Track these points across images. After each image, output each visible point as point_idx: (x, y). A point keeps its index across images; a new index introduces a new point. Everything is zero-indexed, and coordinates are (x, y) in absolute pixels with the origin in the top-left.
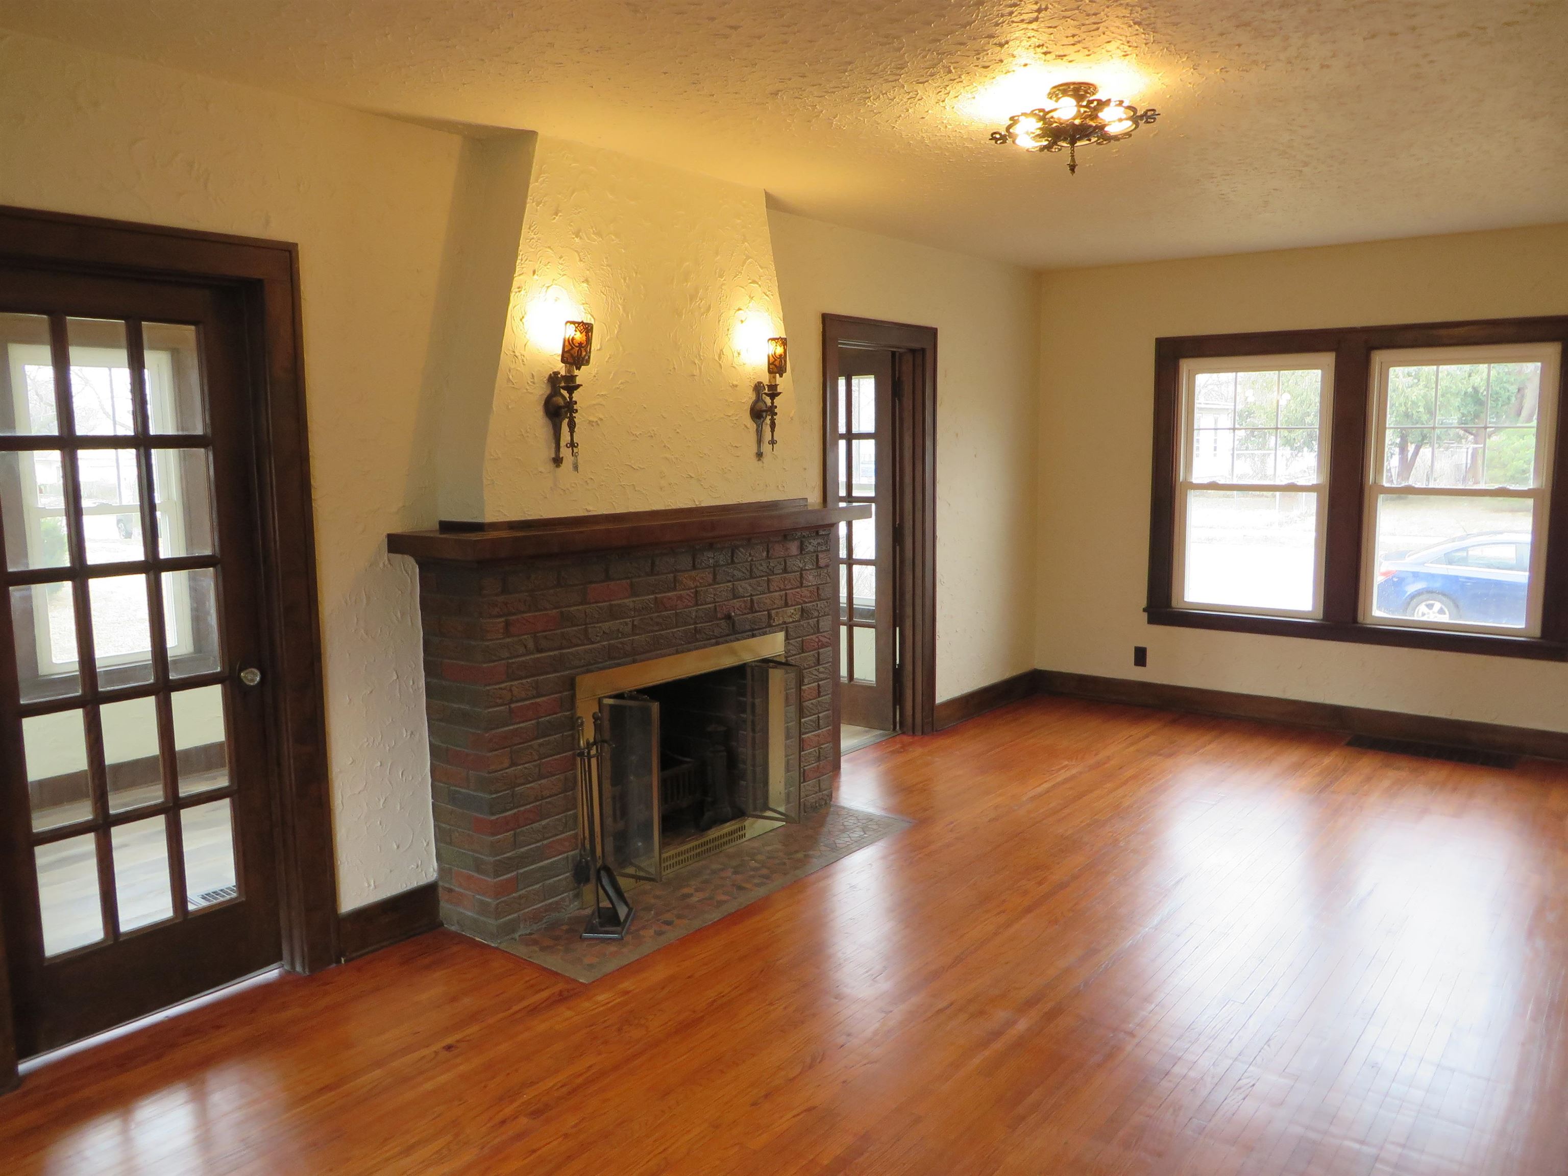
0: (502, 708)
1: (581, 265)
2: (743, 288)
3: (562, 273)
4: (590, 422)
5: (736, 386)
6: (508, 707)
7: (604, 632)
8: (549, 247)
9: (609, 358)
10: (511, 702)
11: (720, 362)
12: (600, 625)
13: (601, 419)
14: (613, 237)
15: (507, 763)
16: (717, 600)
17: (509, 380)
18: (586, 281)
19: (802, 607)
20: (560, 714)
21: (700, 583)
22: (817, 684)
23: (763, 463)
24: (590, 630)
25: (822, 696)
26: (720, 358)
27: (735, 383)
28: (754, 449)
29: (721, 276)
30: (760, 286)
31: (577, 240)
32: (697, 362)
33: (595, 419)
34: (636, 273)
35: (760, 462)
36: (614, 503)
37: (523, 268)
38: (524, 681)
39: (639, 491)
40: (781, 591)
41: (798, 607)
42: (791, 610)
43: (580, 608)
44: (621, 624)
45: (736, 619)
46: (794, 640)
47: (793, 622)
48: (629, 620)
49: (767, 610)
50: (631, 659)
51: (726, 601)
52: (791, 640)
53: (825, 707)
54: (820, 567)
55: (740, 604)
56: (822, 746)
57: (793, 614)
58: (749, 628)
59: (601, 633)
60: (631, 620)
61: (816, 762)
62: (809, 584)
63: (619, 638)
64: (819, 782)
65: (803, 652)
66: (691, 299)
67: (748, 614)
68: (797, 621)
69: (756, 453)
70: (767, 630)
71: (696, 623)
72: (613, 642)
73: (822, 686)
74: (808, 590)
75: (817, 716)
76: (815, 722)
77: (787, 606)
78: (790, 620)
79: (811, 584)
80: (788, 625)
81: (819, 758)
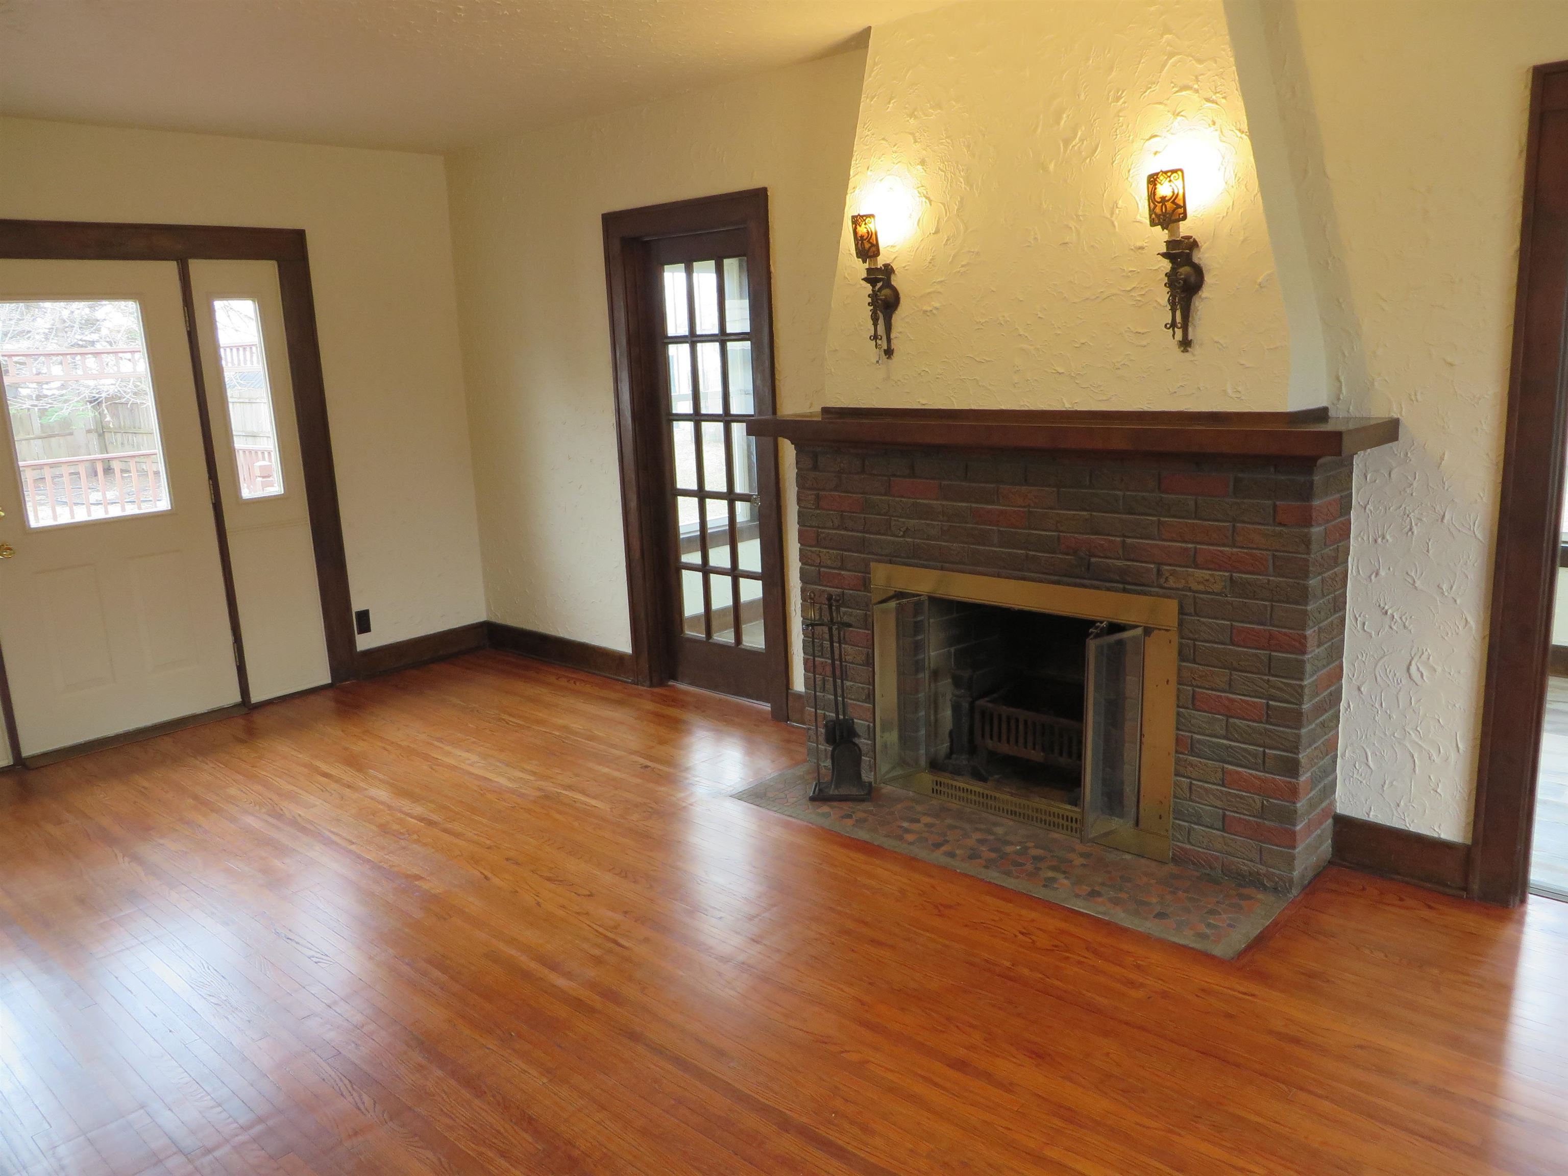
1: (918, 145)
2: (1160, 103)
3: (896, 162)
4: (925, 312)
5: (1142, 248)
6: (818, 569)
7: (907, 528)
8: (883, 139)
9: (947, 240)
10: (820, 566)
11: (1113, 219)
12: (903, 520)
13: (937, 309)
14: (954, 103)
16: (1061, 529)
17: (845, 278)
18: (923, 162)
19: (1231, 575)
20: (863, 593)
21: (1035, 503)
22: (1265, 701)
24: (893, 523)
26: (1112, 214)
27: (1139, 244)
28: (1178, 336)
29: (1118, 99)
30: (1197, 91)
31: (912, 121)
32: (1072, 224)
33: (929, 309)
34: (984, 135)
35: (1186, 354)
36: (952, 398)
37: (857, 168)
38: (831, 551)
39: (983, 386)
40: (1186, 542)
41: (1221, 573)
42: (1206, 574)
43: (883, 498)
44: (928, 525)
45: (1093, 560)
46: (1210, 620)
47: (1209, 593)
48: (936, 523)
49: (1154, 563)
50: (939, 565)
51: (1076, 533)
52: (1203, 617)
53: (1282, 744)
54: (1280, 524)
55: (1102, 542)
56: (1271, 800)
57: (1207, 580)
58: (1118, 578)
59: (905, 528)
60: (940, 523)
61: (1254, 816)
62: (1251, 546)
63: (924, 539)
64: (1259, 847)
65: (1232, 643)
66: (1067, 142)
67: (1118, 559)
68: (1217, 594)
69: (1180, 341)
70: (1153, 589)
71: (1027, 549)
72: (918, 541)
73: (1276, 708)
74: (1246, 553)
75: (1261, 749)
76: (1255, 756)
77: (1197, 567)
78: (1201, 587)
79: (1255, 546)
80: (1196, 595)
81: (1262, 813)
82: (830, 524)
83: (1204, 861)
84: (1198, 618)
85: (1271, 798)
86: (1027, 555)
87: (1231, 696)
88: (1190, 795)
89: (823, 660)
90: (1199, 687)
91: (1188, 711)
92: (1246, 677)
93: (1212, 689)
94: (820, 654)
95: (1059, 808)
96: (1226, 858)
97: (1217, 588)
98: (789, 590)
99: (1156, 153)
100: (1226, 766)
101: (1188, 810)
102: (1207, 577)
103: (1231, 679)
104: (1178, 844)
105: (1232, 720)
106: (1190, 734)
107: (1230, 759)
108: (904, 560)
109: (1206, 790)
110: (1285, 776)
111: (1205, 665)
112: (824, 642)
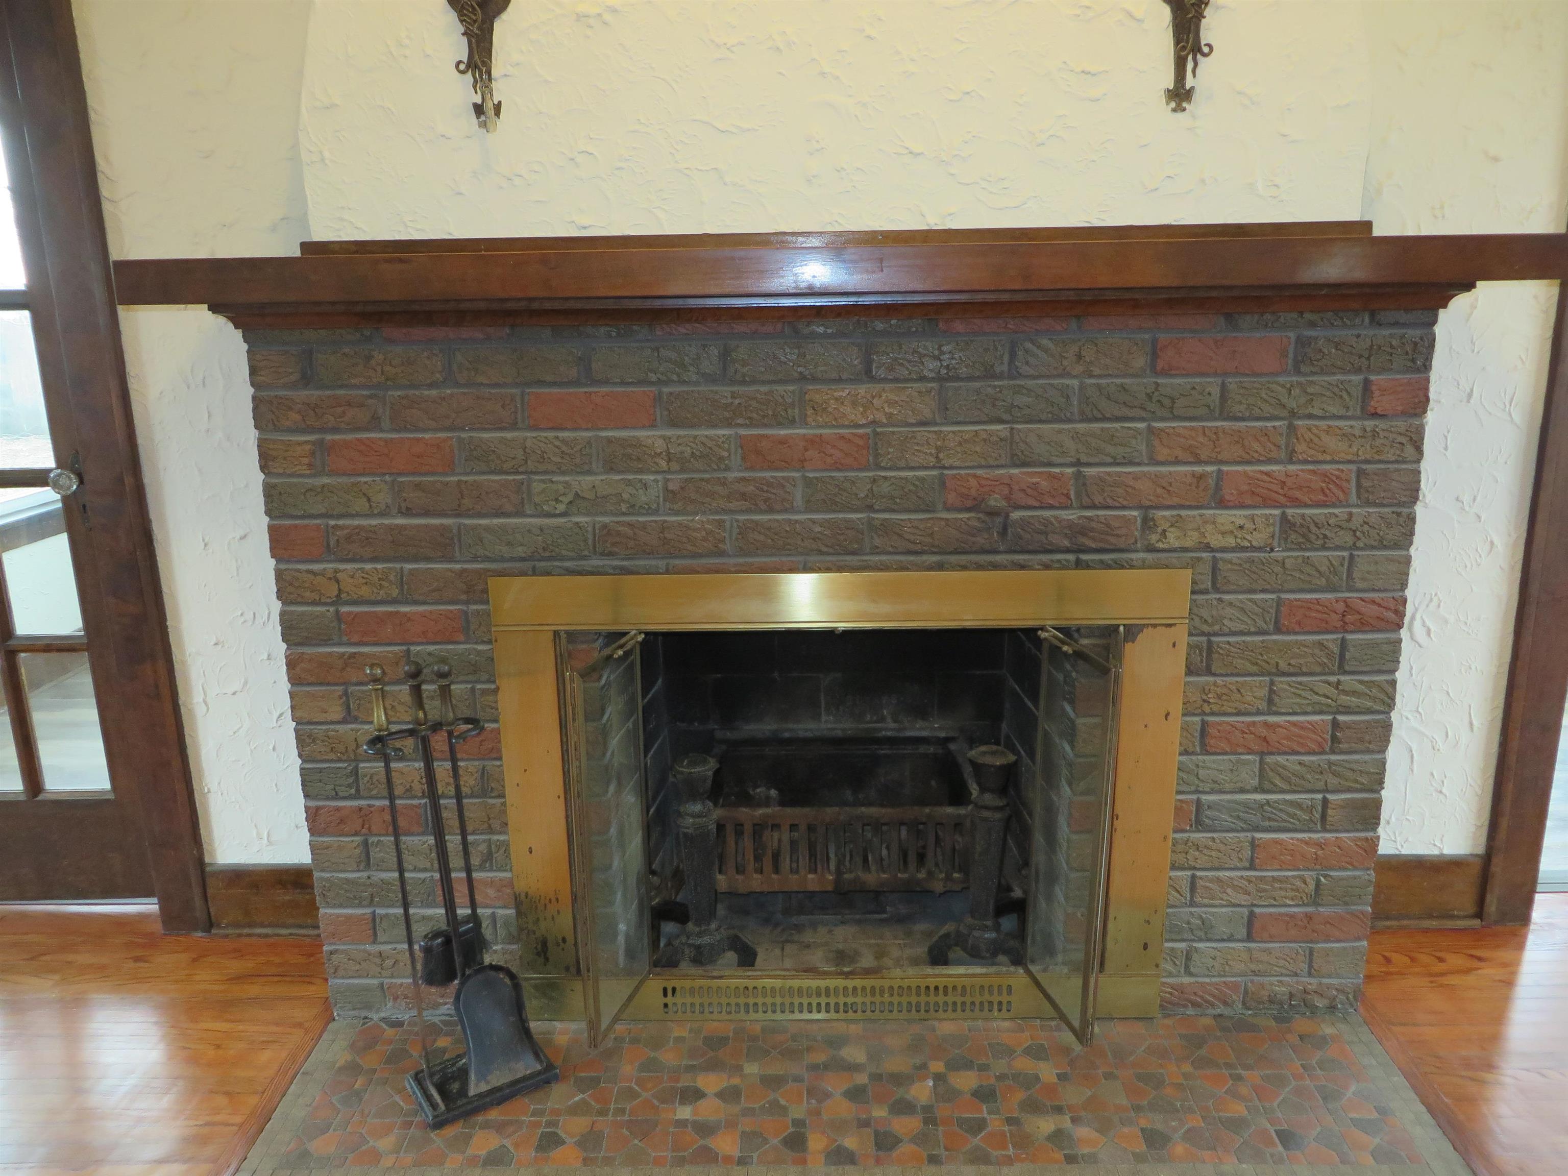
0: (318, 609)
6: (332, 609)
7: (577, 494)
10: (338, 601)
12: (567, 478)
13: (613, 10)
15: (336, 712)
16: (946, 463)
19: (1284, 513)
20: (462, 647)
21: (890, 416)
22: (1330, 717)
23: (1194, 117)
24: (537, 487)
25: (1342, 752)
28: (1168, 81)
33: (595, 11)
35: (1180, 115)
38: (368, 566)
40: (1199, 462)
41: (1267, 512)
42: (1238, 516)
43: (509, 435)
44: (629, 483)
45: (1016, 515)
46: (1241, 597)
47: (1244, 549)
48: (652, 477)
49: (1139, 507)
50: (662, 564)
51: (980, 467)
52: (1228, 592)
53: (1356, 781)
54: (1375, 415)
55: (1035, 480)
56: (1332, 873)
57: (1241, 527)
58: (1066, 543)
59: (570, 497)
60: (659, 477)
61: (1304, 905)
62: (1321, 458)
63: (624, 514)
64: (1307, 952)
65: (1278, 630)
67: (1065, 508)
68: (1259, 549)
69: (1169, 91)
70: (1133, 556)
71: (870, 508)
72: (606, 519)
73: (1349, 726)
74: (1314, 472)
75: (1319, 796)
76: (1310, 809)
77: (1222, 504)
78: (1231, 541)
79: (1328, 458)
80: (1218, 555)
81: (1317, 896)
82: (362, 505)
83: (1214, 996)
84: (1218, 596)
85: (1331, 869)
86: (870, 521)
87: (1272, 719)
88: (1192, 897)
89: (363, 803)
90: (1213, 714)
91: (1194, 758)
92: (1300, 683)
93: (1239, 714)
94: (353, 791)
95: (950, 976)
96: (1252, 981)
97: (1258, 539)
98: (184, 663)
100: (1258, 835)
101: (1188, 923)
102: (1241, 522)
103: (1271, 691)
104: (1169, 980)
105: (1269, 759)
106: (1194, 797)
107: (1267, 823)
108: (568, 564)
109: (1219, 880)
110: (1357, 830)
111: (1227, 675)
112: (362, 765)
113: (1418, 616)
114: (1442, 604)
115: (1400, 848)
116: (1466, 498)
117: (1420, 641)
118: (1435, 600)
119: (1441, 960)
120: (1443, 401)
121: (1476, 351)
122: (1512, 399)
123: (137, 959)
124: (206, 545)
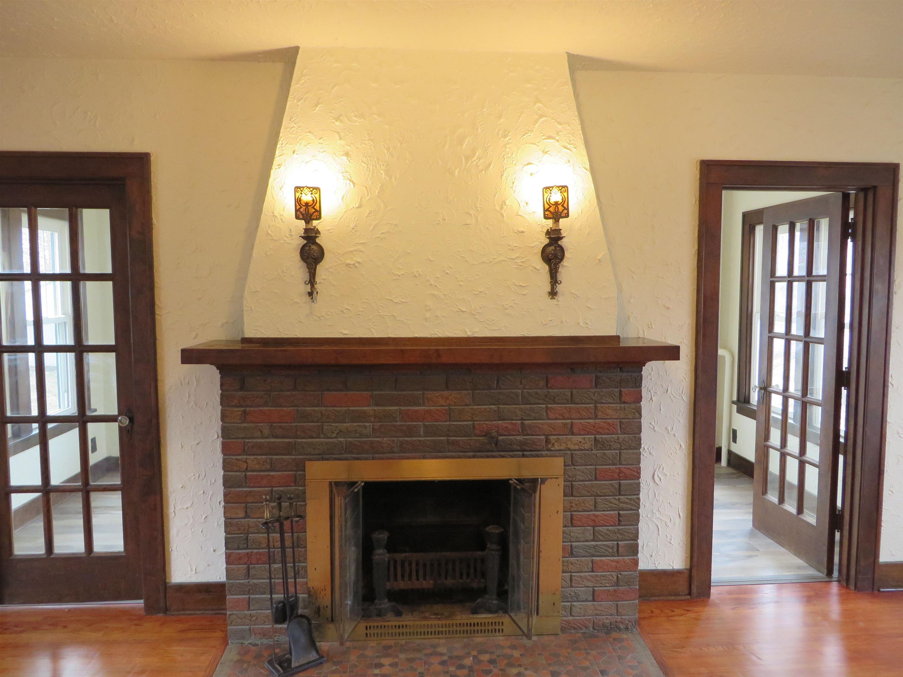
0: (238, 473)
1: (342, 142)
2: (535, 144)
3: (321, 151)
4: (349, 264)
5: (523, 232)
6: (244, 474)
7: (340, 430)
8: (310, 132)
9: (369, 214)
10: (247, 470)
11: (502, 212)
12: (337, 424)
13: (359, 263)
14: (376, 117)
15: (242, 515)
16: (475, 419)
17: (268, 234)
18: (347, 154)
19: (595, 438)
20: (293, 488)
21: (455, 402)
22: (617, 512)
23: (558, 301)
24: (325, 427)
25: (622, 526)
26: (502, 208)
27: (521, 229)
28: (548, 288)
29: (505, 136)
30: (558, 141)
31: (337, 123)
32: (472, 212)
33: (352, 263)
34: (401, 143)
35: (553, 300)
36: (371, 329)
37: (283, 150)
38: (259, 457)
39: (400, 320)
40: (565, 419)
41: (589, 436)
42: (579, 438)
43: (316, 409)
44: (360, 426)
45: (500, 438)
46: (582, 467)
47: (582, 450)
48: (368, 424)
49: (544, 435)
50: (371, 456)
51: (487, 421)
52: (577, 466)
53: (629, 537)
54: (624, 403)
55: (507, 425)
56: (622, 573)
57: (580, 442)
58: (519, 448)
59: (338, 431)
60: (371, 424)
61: (613, 586)
62: (606, 417)
63: (357, 438)
64: (616, 605)
65: (596, 480)
66: (467, 158)
67: (518, 435)
68: (588, 450)
69: (549, 292)
70: (543, 453)
71: (448, 436)
72: (350, 439)
73: (624, 515)
74: (605, 422)
75: (616, 543)
76: (612, 548)
77: (573, 434)
78: (577, 447)
79: (609, 417)
80: (573, 452)
81: (617, 583)
82: (259, 434)
83: (582, 625)
84: (574, 467)
85: (622, 571)
86: (448, 440)
87: (596, 513)
88: (571, 584)
89: (249, 551)
90: (574, 511)
91: (569, 528)
92: (605, 499)
93: (584, 511)
94: (245, 546)
95: (479, 618)
96: (596, 618)
97: (587, 446)
99: (531, 174)
100: (594, 558)
101: (570, 594)
102: (580, 440)
103: (595, 503)
104: (564, 618)
105: (597, 528)
106: (570, 543)
107: (597, 554)
108: (335, 456)
109: (581, 576)
110: (630, 556)
111: (579, 496)
112: (250, 535)
113: (656, 473)
114: (664, 469)
115: (657, 566)
116: (669, 428)
117: (658, 483)
118: (662, 467)
119: (673, 611)
120: (658, 392)
121: (668, 375)
122: (682, 392)
123: (137, 625)
124: (182, 447)
